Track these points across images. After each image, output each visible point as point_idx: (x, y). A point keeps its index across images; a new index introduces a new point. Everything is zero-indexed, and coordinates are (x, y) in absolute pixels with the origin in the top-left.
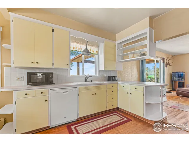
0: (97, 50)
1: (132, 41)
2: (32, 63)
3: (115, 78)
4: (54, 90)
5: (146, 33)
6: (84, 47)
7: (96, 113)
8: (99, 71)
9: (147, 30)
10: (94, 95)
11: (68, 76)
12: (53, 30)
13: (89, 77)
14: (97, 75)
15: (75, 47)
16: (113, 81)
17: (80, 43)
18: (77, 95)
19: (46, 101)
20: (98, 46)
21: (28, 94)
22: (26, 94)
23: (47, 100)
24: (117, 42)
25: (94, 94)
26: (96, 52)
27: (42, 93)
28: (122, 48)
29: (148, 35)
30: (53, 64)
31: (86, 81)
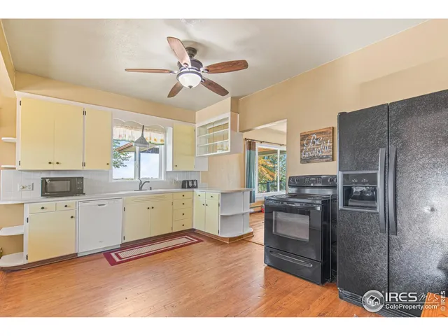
0: (163, 138)
1: (216, 125)
2: (50, 163)
3: (193, 183)
4: (84, 202)
5: (227, 119)
6: (137, 135)
7: (153, 236)
8: (167, 173)
9: (228, 115)
10: (151, 209)
11: (110, 181)
12: (85, 113)
13: (146, 182)
14: (163, 179)
15: (122, 133)
16: (189, 187)
17: (132, 128)
18: (122, 209)
19: (72, 217)
20: (165, 131)
21: (46, 208)
22: (43, 208)
23: (74, 216)
24: (197, 125)
25: (150, 207)
26: (162, 141)
27: (66, 206)
28: (206, 133)
29: (229, 122)
30: (84, 164)
31: (141, 189)
